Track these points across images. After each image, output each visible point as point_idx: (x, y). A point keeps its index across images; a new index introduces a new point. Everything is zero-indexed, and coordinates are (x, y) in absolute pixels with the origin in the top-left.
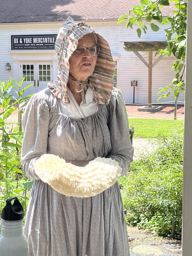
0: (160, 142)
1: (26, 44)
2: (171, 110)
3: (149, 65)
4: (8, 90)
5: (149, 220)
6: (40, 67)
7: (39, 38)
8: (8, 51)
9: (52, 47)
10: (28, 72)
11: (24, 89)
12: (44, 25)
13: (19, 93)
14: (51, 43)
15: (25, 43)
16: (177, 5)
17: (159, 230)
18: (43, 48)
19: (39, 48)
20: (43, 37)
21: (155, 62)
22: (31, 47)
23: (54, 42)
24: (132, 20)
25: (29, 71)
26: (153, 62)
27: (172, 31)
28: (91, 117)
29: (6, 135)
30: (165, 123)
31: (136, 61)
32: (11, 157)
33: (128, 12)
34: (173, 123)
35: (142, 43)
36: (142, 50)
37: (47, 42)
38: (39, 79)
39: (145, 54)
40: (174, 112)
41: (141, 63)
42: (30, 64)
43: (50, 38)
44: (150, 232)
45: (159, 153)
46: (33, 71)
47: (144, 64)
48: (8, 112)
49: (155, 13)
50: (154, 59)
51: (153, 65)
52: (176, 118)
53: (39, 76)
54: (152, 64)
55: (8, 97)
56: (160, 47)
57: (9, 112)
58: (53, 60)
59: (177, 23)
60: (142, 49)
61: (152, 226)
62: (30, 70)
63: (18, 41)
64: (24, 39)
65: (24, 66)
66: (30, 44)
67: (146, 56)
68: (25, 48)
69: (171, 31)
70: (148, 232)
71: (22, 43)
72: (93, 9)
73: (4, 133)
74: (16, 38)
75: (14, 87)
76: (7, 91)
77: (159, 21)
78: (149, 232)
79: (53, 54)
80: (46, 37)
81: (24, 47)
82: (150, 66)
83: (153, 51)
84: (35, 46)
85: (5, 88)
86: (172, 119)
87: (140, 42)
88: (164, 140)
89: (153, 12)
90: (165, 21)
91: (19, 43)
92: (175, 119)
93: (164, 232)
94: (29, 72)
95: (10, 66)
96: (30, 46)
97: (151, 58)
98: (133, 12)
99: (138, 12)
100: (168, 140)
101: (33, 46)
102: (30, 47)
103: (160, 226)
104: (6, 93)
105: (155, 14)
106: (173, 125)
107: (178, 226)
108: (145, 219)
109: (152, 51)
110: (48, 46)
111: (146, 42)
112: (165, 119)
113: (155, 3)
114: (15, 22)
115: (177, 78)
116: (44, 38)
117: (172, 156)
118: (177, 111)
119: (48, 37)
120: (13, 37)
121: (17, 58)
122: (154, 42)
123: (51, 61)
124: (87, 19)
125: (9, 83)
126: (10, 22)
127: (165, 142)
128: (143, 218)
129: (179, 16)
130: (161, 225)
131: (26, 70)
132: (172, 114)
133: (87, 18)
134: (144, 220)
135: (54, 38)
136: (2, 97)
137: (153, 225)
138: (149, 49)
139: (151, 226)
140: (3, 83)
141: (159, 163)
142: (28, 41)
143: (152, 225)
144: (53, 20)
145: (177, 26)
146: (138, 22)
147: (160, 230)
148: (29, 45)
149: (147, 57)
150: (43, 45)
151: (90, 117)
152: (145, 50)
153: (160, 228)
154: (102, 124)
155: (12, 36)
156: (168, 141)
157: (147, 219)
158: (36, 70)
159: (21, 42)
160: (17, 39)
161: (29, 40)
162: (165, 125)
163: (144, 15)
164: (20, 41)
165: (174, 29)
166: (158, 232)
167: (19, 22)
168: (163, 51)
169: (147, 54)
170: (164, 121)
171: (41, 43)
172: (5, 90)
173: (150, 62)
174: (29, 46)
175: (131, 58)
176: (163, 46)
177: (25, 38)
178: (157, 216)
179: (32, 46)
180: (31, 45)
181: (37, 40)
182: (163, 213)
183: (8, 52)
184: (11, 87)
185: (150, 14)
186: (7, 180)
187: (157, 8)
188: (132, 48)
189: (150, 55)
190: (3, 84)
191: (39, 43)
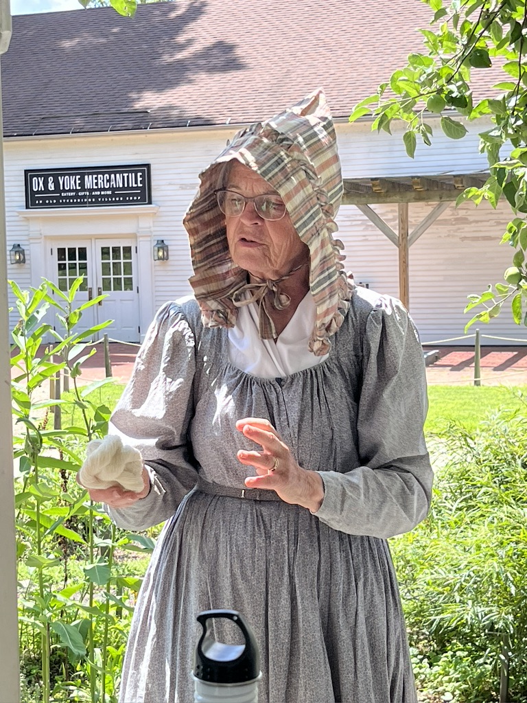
0: (454, 447)
1: (64, 191)
2: (464, 360)
3: (401, 241)
4: (38, 312)
5: (431, 665)
6: (103, 253)
7: (99, 176)
8: (18, 212)
9: (135, 198)
10: (73, 267)
11: (81, 309)
12: (112, 140)
13: (67, 319)
14: (133, 188)
15: (61, 188)
16: (510, 67)
17: (463, 693)
18: (112, 202)
19: (101, 202)
20: (110, 174)
21: (417, 232)
22: (79, 200)
23: (140, 185)
24: (392, 109)
25: (75, 264)
26: (410, 231)
27: (504, 136)
28: (304, 374)
29: (36, 437)
30: (451, 397)
31: (364, 230)
32: (50, 495)
33: (379, 89)
34: (473, 396)
35: (378, 181)
36: (380, 200)
37: (121, 186)
38: (101, 286)
39: (387, 212)
40: (473, 364)
41: (377, 235)
42: (77, 245)
43: (130, 174)
44: (437, 696)
45: (451, 475)
46: (86, 264)
47: (386, 238)
48: (40, 374)
49: (453, 87)
50: (414, 225)
51: (410, 240)
52: (479, 381)
53: (101, 277)
54: (408, 238)
55: (40, 331)
56: (428, 190)
57: (43, 373)
58: (138, 232)
59: (513, 113)
60: (379, 197)
61: (442, 682)
62: (77, 262)
63: (43, 184)
64: (60, 178)
65: (61, 252)
66: (77, 191)
67: (390, 216)
68: (63, 203)
69: (501, 136)
70: (432, 698)
71: (53, 189)
72: (243, 94)
73: (31, 431)
74: (37, 176)
75: (54, 303)
76: (35, 314)
77: (465, 111)
78: (435, 699)
79: (138, 217)
80: (120, 172)
81: (61, 201)
82: (403, 242)
83: (409, 201)
84: (91, 196)
85: (30, 307)
86: (468, 383)
87: (373, 179)
88: (466, 440)
89: (448, 87)
90: (478, 111)
91: (47, 190)
92: (477, 383)
93: (476, 696)
94: (75, 268)
95: (22, 252)
96: (77, 197)
97: (404, 221)
98: (390, 88)
99: (407, 88)
100: (476, 441)
101: (85, 196)
102: (75, 201)
103: (464, 681)
104: (32, 319)
105: (453, 92)
106: (471, 401)
107: (515, 677)
108: (421, 660)
109: (407, 203)
110: (124, 196)
111: (389, 180)
112: (450, 384)
113: (452, 61)
114: (35, 135)
115: (519, 265)
116: (113, 176)
117: (492, 483)
118: (482, 361)
119: (126, 172)
120: (29, 174)
121: (40, 231)
122: (413, 177)
123: (134, 236)
124: (228, 122)
125: (40, 291)
126: (21, 133)
127: (469, 446)
128: (415, 659)
129: (519, 96)
130: (468, 678)
131: (67, 262)
132: (469, 372)
133: (230, 118)
134: (418, 663)
135: (139, 174)
136: (21, 330)
137: (446, 678)
138: (398, 198)
139: (439, 679)
140: (26, 293)
141: (455, 506)
142: (70, 183)
143: (441, 676)
144: (137, 127)
145: (515, 122)
146: (406, 115)
147: (466, 691)
148: (74, 194)
149: (394, 220)
150: (109, 193)
151: (302, 375)
152: (388, 200)
153: (464, 686)
154: (334, 395)
155: (26, 172)
156: (475, 444)
157: (426, 660)
158: (94, 261)
159: (51, 187)
160: (39, 178)
161: (72, 182)
162: (449, 401)
163: (423, 94)
164: (50, 185)
165: (507, 131)
166: (459, 697)
167: (46, 132)
168: (476, 194)
169: (392, 211)
170: (446, 391)
171: (105, 189)
172: (30, 311)
173: (402, 232)
174: (73, 196)
175: (349, 223)
176: (436, 189)
177: (61, 175)
178: (455, 652)
179: (81, 197)
180: (80, 194)
181: (95, 181)
182: (470, 644)
183: (16, 214)
184: (47, 303)
185: (440, 91)
186: (41, 560)
187: (457, 77)
188: (351, 196)
189: (403, 212)
190: (25, 296)
191: (100, 190)
